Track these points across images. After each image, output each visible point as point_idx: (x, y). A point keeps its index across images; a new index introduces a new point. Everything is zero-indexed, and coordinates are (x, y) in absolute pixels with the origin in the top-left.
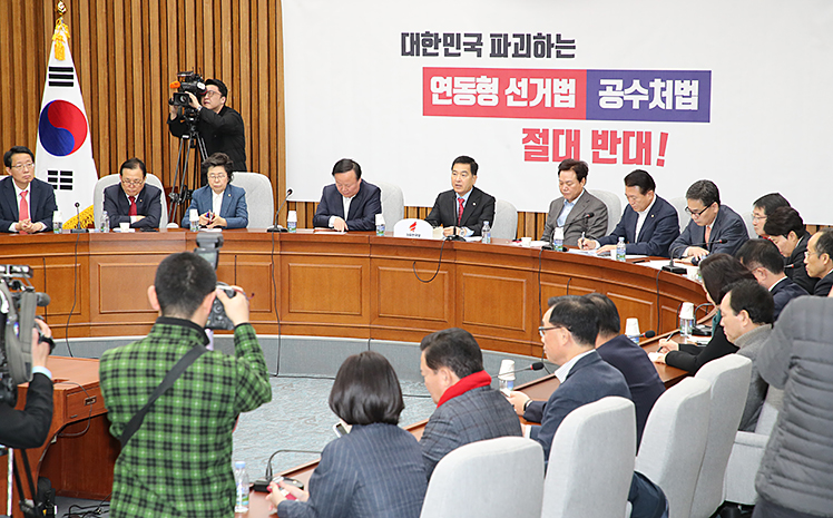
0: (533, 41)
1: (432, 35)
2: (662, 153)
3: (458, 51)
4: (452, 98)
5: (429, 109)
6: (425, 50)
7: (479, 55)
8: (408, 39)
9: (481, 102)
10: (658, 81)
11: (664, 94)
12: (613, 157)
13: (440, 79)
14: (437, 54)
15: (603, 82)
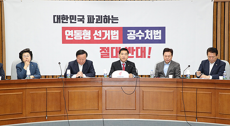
0: (103, 18)
1: (65, 16)
2: (149, 54)
3: (75, 21)
4: (73, 37)
5: (64, 41)
6: (62, 21)
7: (83, 23)
8: (56, 17)
9: (84, 39)
10: (147, 30)
11: (150, 35)
12: (132, 55)
13: (69, 31)
14: (67, 22)
15: (128, 31)
